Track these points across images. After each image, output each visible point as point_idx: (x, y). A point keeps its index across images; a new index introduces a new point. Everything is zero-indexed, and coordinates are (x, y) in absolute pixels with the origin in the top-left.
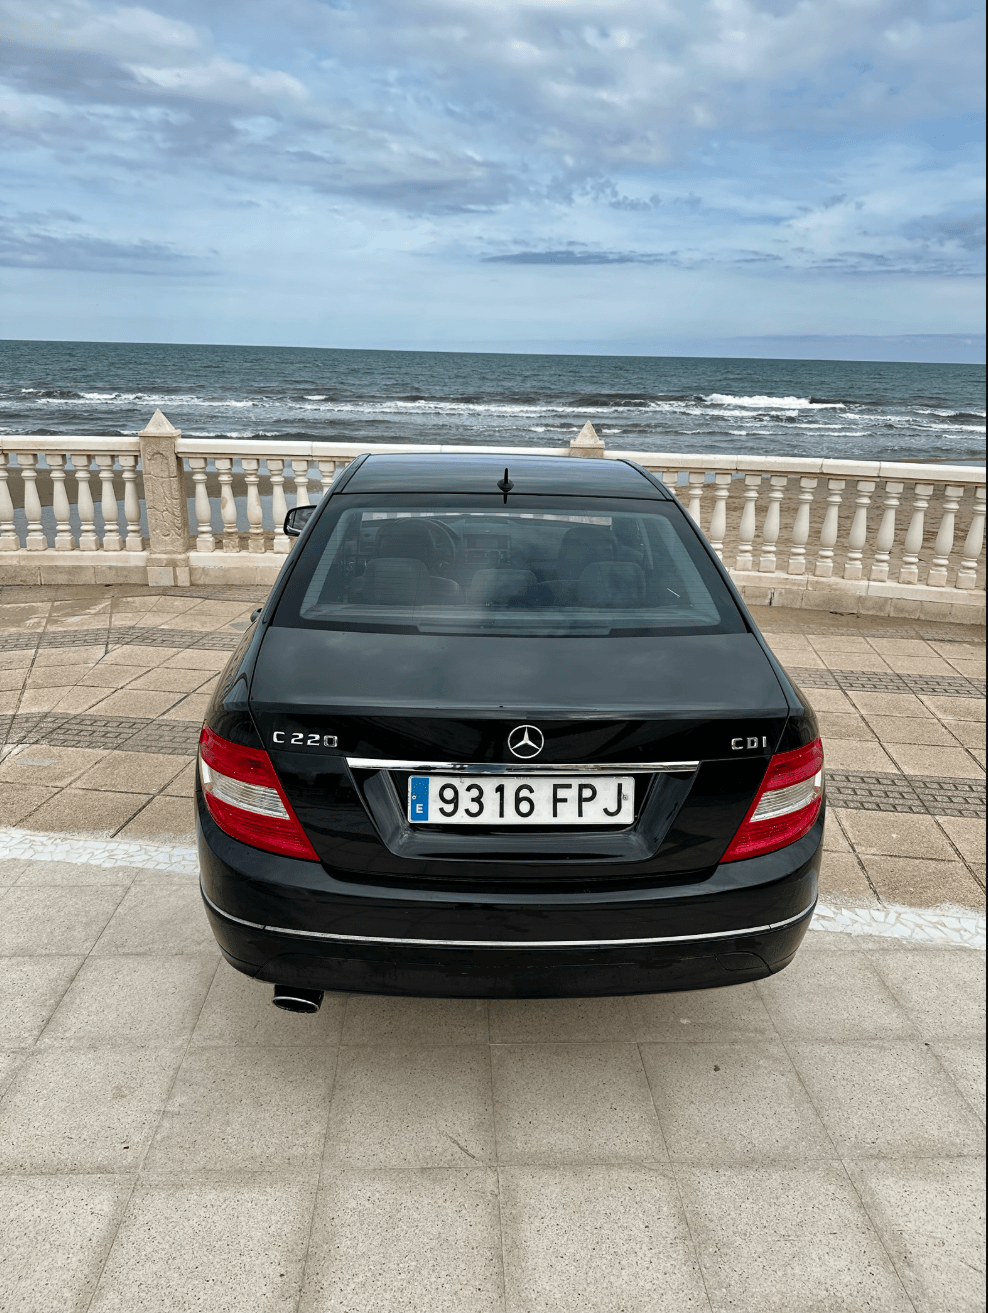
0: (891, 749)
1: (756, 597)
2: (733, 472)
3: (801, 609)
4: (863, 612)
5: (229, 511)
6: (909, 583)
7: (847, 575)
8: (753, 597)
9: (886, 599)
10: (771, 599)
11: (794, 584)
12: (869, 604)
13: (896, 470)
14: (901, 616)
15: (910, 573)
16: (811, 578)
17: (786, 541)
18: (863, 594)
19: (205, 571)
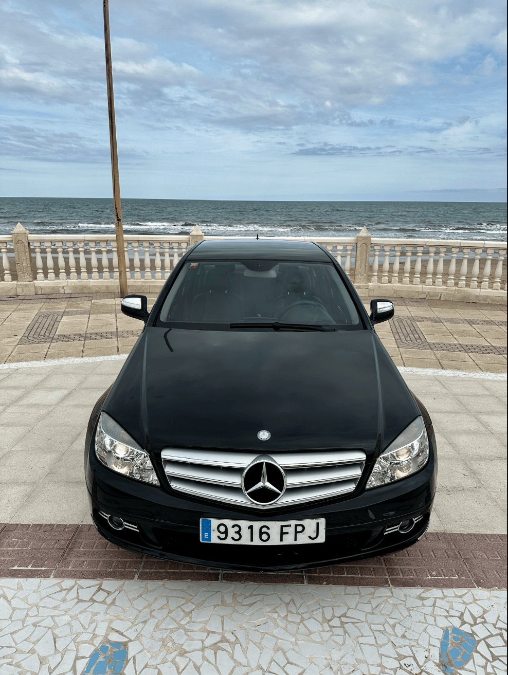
0: (488, 340)
1: (434, 296)
2: (425, 246)
3: (452, 301)
4: (478, 302)
6: (497, 290)
7: (471, 287)
8: (432, 296)
9: (488, 296)
10: (440, 297)
11: (450, 291)
12: (480, 298)
13: (491, 244)
14: (493, 303)
15: (497, 286)
16: (457, 288)
17: (446, 274)
18: (478, 294)
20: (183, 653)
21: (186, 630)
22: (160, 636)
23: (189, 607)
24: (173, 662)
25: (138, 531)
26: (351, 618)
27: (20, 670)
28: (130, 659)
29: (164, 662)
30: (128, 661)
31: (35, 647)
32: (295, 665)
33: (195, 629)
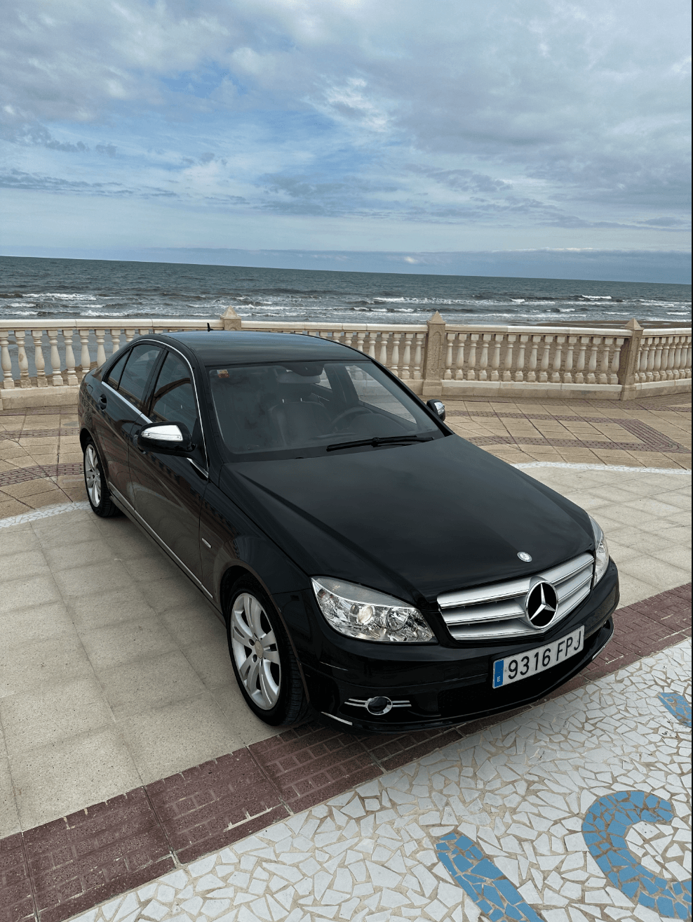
5: (25, 363)
19: (11, 400)
20: (514, 811)
21: (492, 792)
22: (477, 808)
23: (469, 771)
24: (514, 821)
25: (410, 705)
26: (595, 718)
27: (391, 911)
28: (477, 840)
29: (508, 827)
30: (478, 844)
31: (375, 884)
32: (601, 772)
33: (498, 787)
